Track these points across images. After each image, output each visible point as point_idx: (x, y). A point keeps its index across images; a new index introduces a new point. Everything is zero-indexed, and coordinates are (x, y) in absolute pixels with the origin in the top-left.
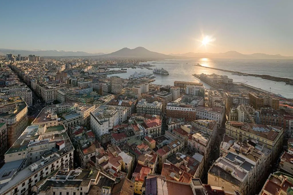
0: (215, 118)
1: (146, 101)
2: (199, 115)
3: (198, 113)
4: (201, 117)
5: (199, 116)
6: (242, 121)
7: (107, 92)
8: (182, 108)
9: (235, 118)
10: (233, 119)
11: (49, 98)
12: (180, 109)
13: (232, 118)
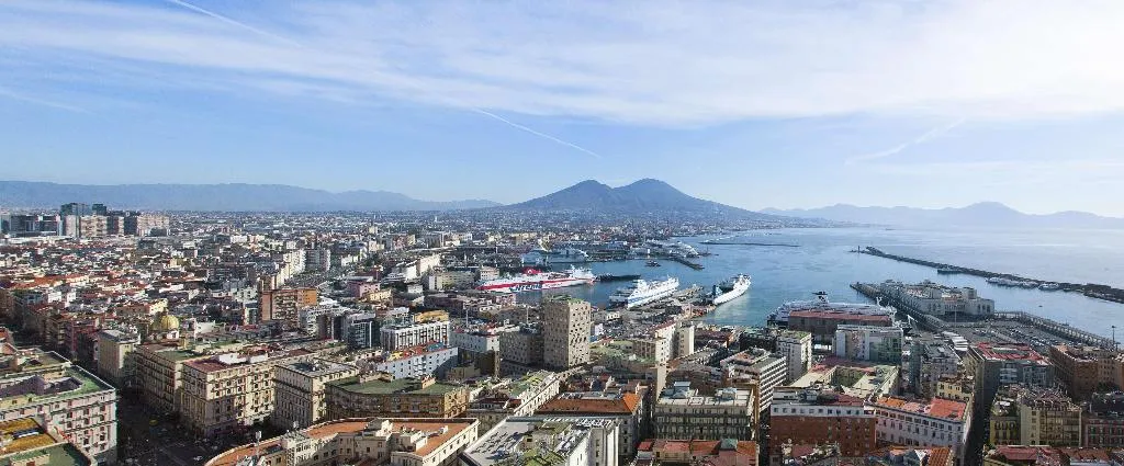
0: (942, 437)
1: (692, 387)
2: (888, 430)
3: (880, 421)
4: (892, 437)
5: (884, 435)
6: (1033, 442)
7: (524, 365)
8: (825, 408)
9: (1008, 435)
10: (1005, 437)
11: (261, 401)
12: (821, 411)
13: (1001, 434)
